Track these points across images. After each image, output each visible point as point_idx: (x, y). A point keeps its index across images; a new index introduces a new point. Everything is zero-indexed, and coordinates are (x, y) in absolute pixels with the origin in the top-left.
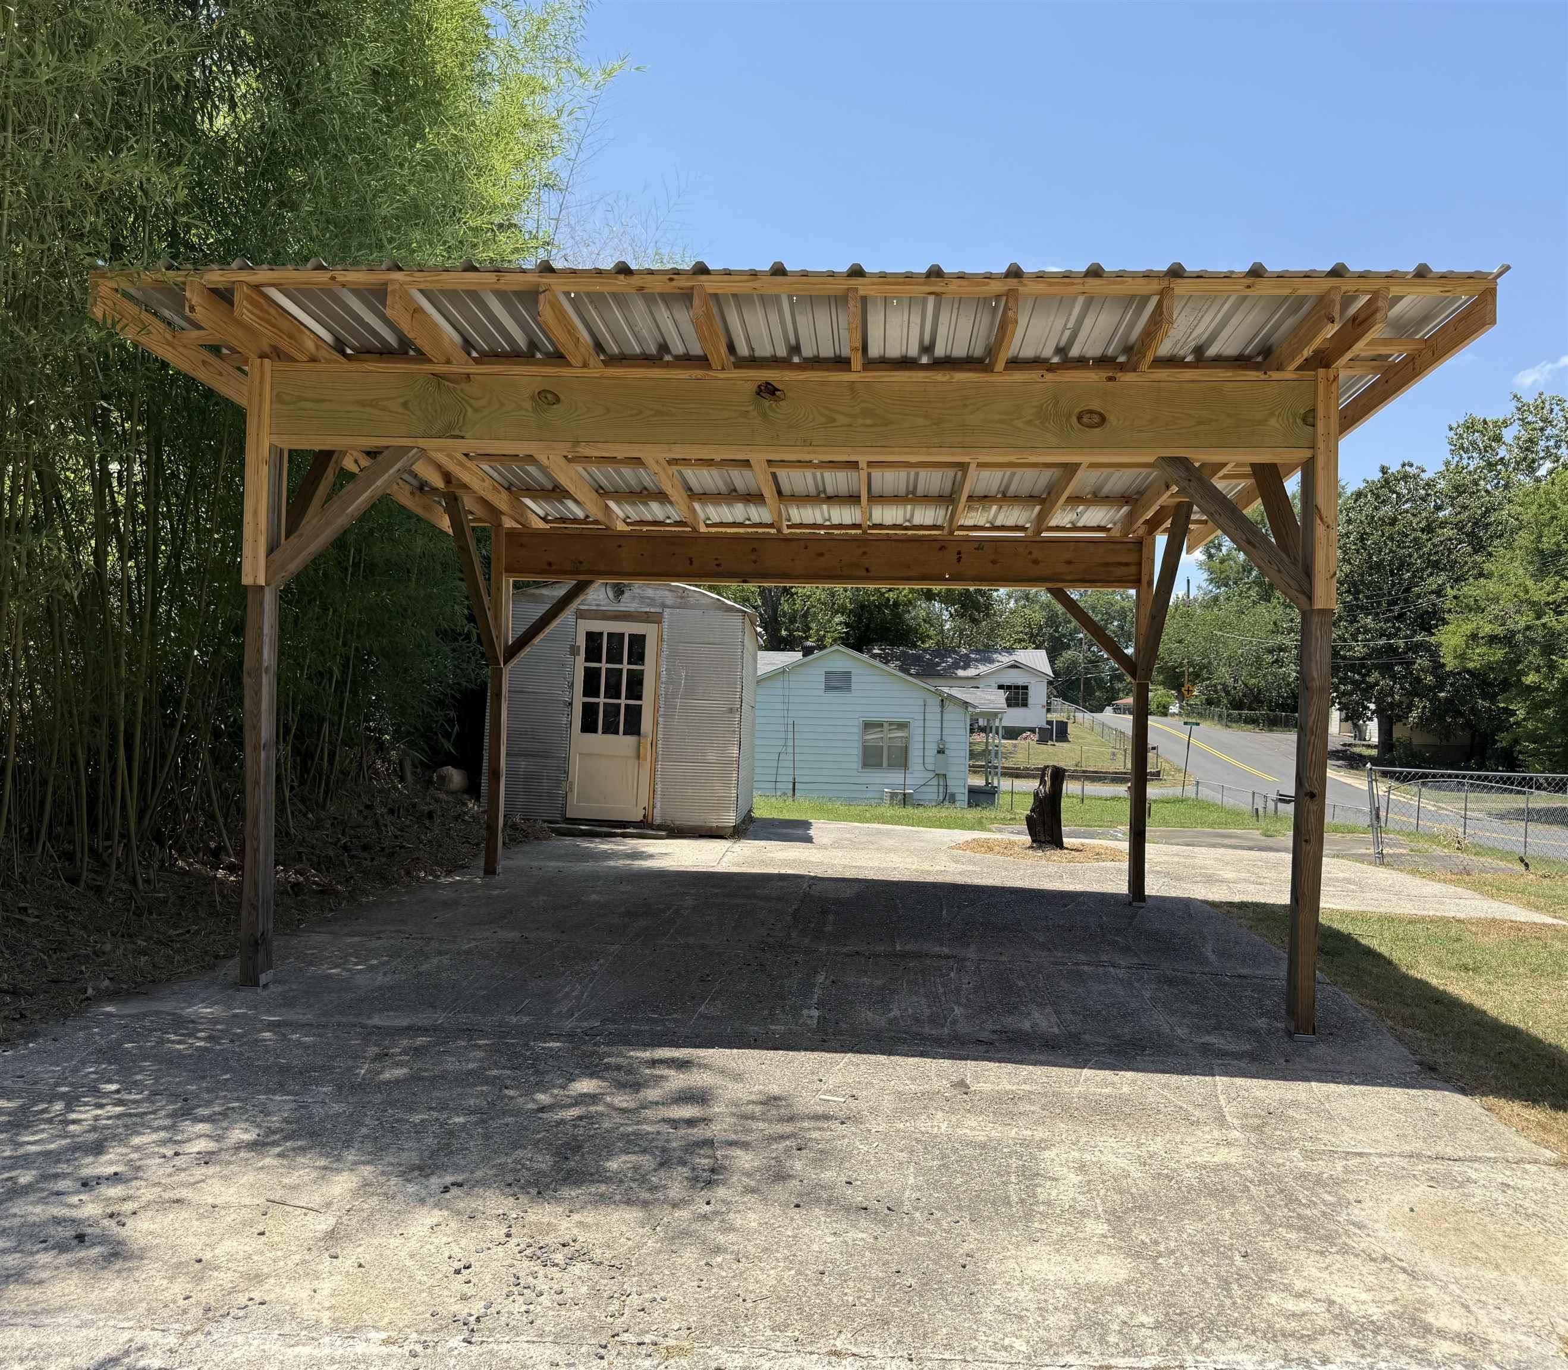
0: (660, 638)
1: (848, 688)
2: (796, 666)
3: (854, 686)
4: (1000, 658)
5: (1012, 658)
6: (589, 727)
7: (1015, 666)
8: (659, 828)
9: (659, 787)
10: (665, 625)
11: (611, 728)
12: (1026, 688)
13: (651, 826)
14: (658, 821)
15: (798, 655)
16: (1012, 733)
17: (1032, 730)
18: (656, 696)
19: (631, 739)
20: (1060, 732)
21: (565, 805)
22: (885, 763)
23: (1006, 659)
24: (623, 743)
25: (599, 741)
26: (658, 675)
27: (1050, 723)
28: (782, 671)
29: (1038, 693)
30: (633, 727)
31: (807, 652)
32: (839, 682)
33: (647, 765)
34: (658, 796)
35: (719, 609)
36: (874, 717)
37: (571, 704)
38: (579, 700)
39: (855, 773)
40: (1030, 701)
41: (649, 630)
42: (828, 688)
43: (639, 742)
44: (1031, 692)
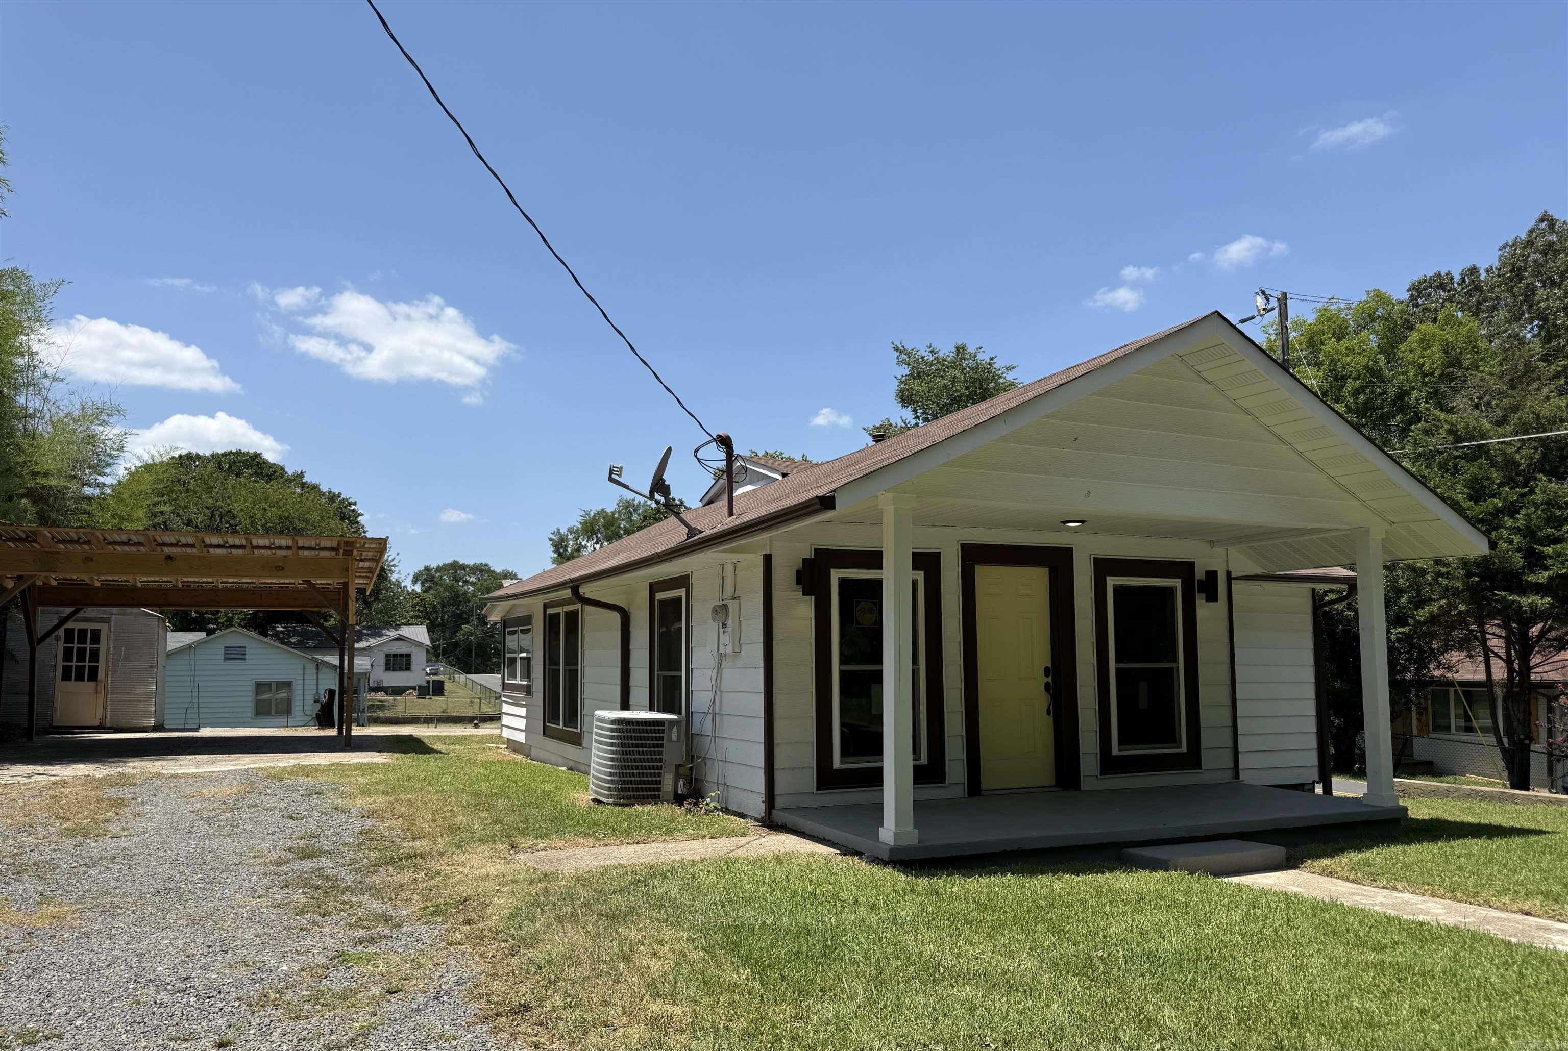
0: (109, 630)
1: (243, 658)
2: (199, 643)
3: (247, 657)
4: (388, 633)
5: (397, 632)
6: (66, 676)
7: (400, 639)
8: (109, 728)
9: (109, 708)
10: (113, 624)
11: (79, 678)
12: (409, 655)
13: (104, 728)
14: (108, 725)
15: (203, 635)
16: (398, 691)
17: (414, 688)
18: (107, 661)
19: (92, 684)
20: (438, 689)
21: (51, 720)
22: (273, 712)
23: (393, 633)
24: (87, 686)
25: (72, 685)
26: (108, 649)
27: (428, 682)
28: (189, 647)
29: (419, 659)
30: (93, 675)
31: (210, 632)
32: (235, 654)
33: (101, 697)
34: (108, 712)
35: (145, 615)
36: (264, 678)
37: (55, 666)
38: (60, 664)
39: (249, 720)
40: (413, 667)
41: (103, 627)
42: (227, 659)
43: (97, 685)
44: (414, 659)
